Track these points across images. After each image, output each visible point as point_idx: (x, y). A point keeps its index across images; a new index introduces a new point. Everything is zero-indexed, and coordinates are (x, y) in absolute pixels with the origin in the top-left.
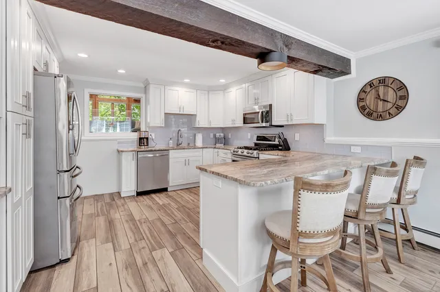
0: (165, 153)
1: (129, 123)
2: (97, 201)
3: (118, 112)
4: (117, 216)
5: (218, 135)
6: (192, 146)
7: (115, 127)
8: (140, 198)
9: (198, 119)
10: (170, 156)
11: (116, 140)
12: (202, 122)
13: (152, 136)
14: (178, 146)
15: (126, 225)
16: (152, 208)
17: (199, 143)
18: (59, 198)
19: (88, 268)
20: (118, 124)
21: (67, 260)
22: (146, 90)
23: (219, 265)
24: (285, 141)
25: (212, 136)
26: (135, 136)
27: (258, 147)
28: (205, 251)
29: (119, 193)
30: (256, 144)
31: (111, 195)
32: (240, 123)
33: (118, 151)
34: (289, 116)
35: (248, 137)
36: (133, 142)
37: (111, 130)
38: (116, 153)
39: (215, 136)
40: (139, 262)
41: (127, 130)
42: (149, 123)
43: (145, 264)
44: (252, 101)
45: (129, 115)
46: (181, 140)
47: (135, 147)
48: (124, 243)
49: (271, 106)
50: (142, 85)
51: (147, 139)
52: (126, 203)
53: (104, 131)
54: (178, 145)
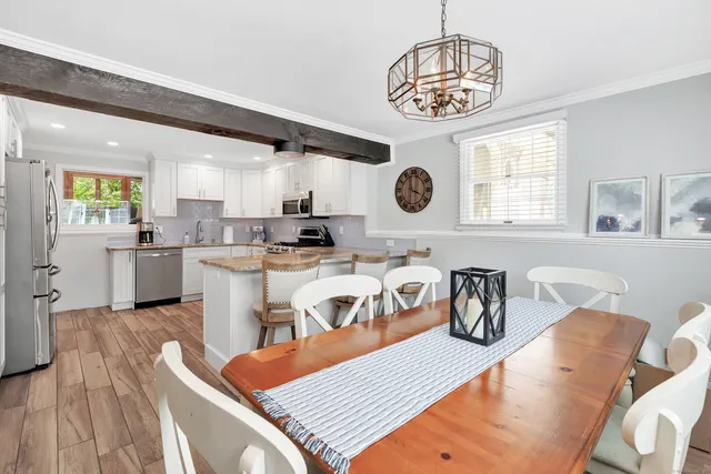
0: (176, 252)
1: (126, 210)
2: (76, 316)
3: (108, 191)
4: (106, 329)
5: (255, 228)
6: (217, 242)
7: (101, 216)
8: (140, 311)
9: (226, 206)
10: (184, 256)
11: (104, 235)
12: (231, 210)
13: (159, 229)
14: (198, 243)
15: (119, 338)
16: (154, 319)
17: (229, 238)
18: (35, 297)
19: (73, 371)
20: (108, 211)
21: (44, 367)
22: (150, 166)
23: (218, 354)
24: (328, 235)
25: (248, 230)
26: (134, 229)
27: (302, 243)
28: (208, 346)
29: (109, 307)
30: (300, 239)
31: (98, 309)
32: (279, 213)
33: (108, 250)
34: (328, 206)
35: (292, 231)
36: (129, 238)
37: (94, 220)
38: (105, 252)
39: (251, 229)
40: (133, 362)
41: (122, 221)
42: (154, 213)
43: (139, 364)
44: (292, 187)
45: (126, 197)
46: (201, 235)
47: (133, 244)
48: (115, 350)
49: (311, 193)
50: (144, 160)
51: (151, 233)
52: (119, 317)
53: (83, 221)
54: (197, 241)
